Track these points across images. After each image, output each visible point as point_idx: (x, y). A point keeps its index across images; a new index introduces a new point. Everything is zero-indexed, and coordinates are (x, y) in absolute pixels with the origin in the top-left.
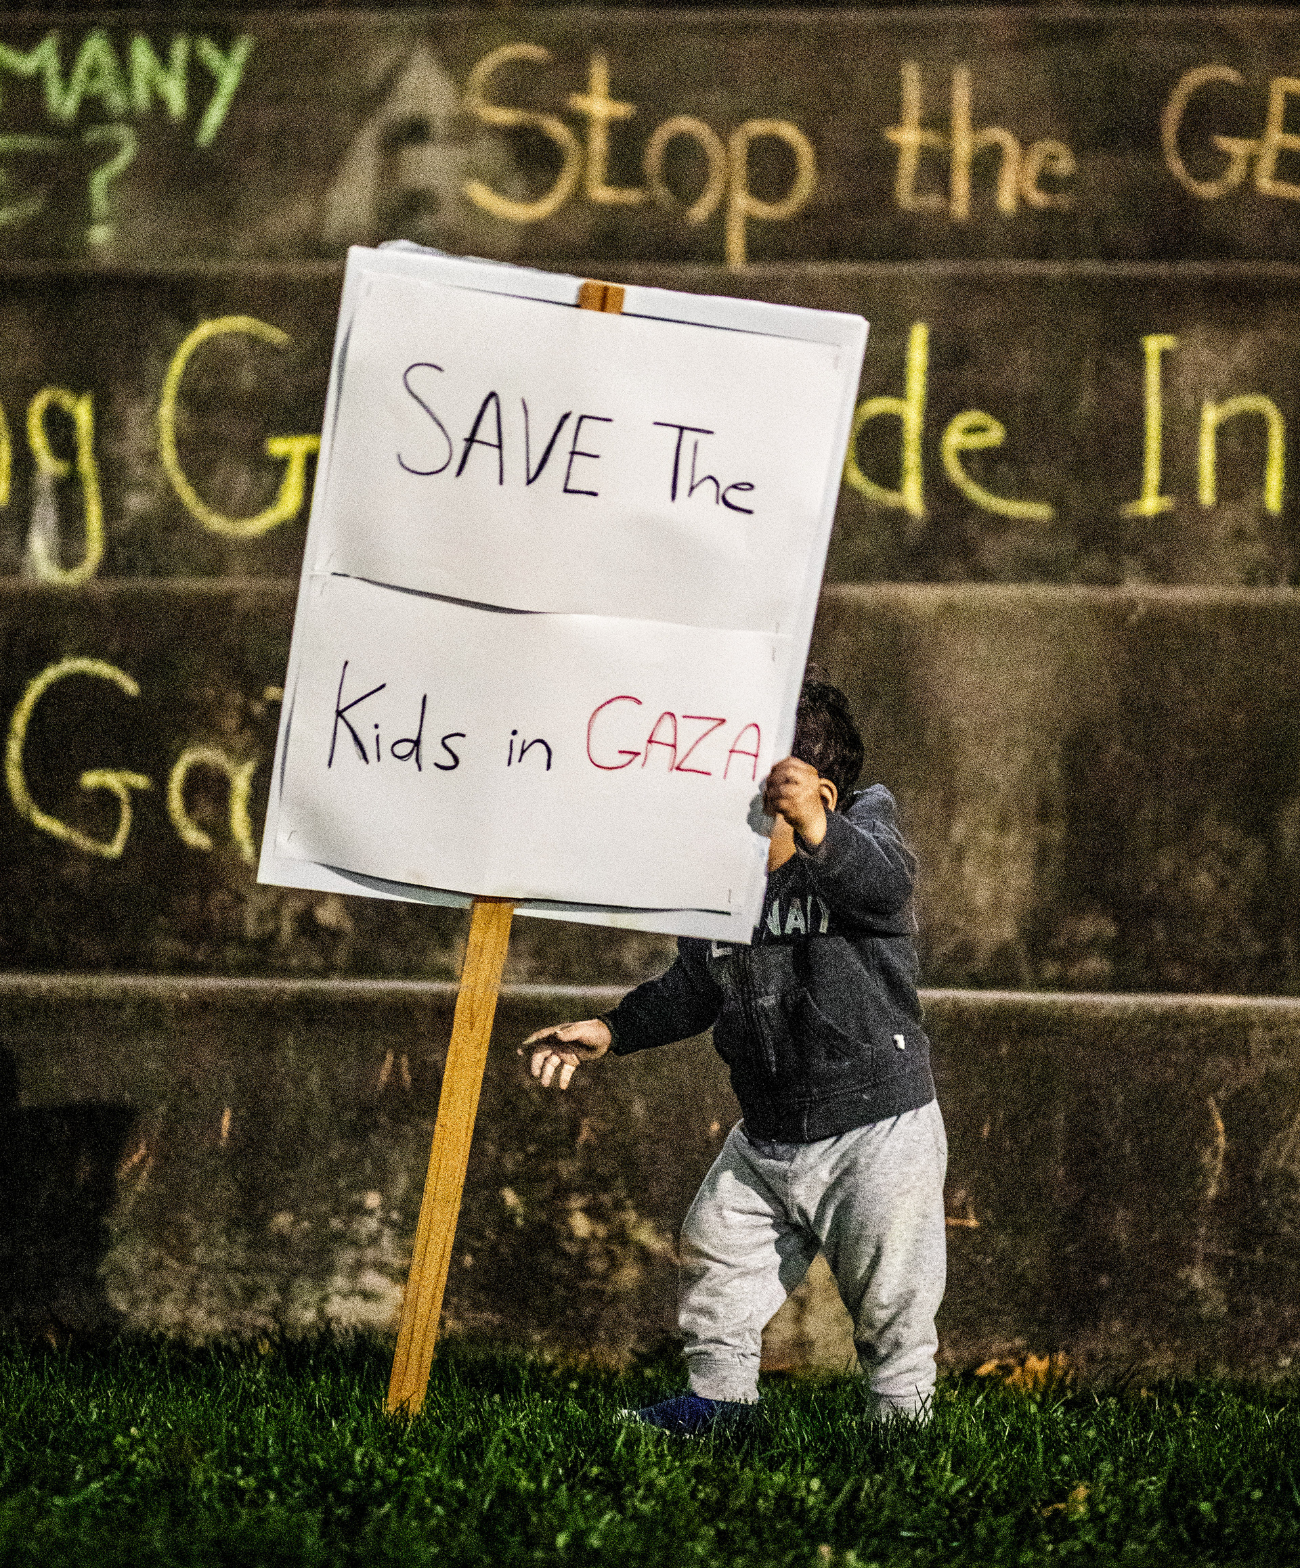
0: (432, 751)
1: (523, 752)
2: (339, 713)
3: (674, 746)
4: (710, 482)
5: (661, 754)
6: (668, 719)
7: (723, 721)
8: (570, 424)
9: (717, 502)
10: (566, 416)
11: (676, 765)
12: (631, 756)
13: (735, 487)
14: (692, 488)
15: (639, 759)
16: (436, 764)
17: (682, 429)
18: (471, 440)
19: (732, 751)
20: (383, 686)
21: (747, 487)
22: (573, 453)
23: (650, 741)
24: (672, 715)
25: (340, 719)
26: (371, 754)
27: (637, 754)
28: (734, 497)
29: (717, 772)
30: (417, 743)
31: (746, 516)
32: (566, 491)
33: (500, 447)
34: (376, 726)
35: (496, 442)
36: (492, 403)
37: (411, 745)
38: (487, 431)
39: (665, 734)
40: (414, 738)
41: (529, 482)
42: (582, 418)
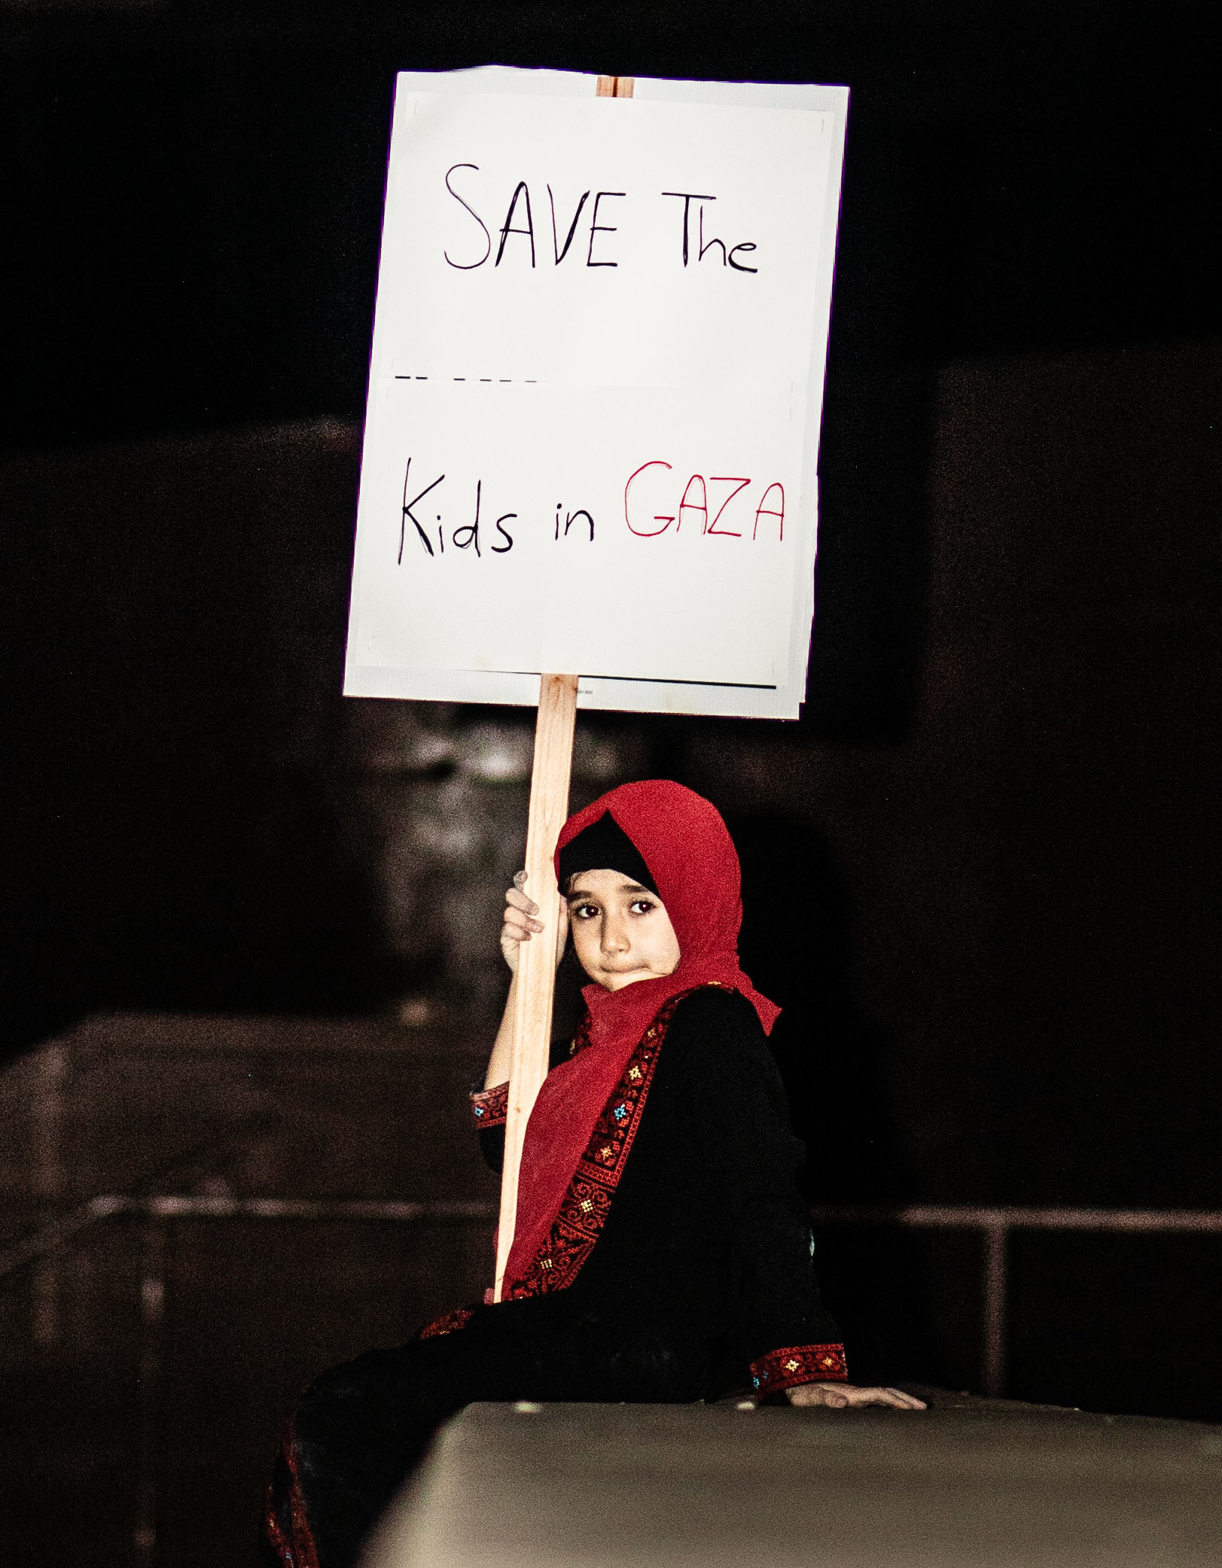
0: (489, 536)
1: (568, 525)
2: (406, 510)
3: (705, 509)
4: (716, 243)
5: (693, 519)
6: (696, 481)
7: (748, 481)
8: (590, 202)
9: (725, 264)
10: (586, 196)
11: (708, 528)
12: (668, 521)
13: (739, 247)
14: (701, 253)
15: (674, 523)
16: (493, 548)
17: (688, 197)
18: (506, 230)
19: (758, 512)
20: (443, 477)
21: (751, 247)
22: (593, 229)
23: (682, 505)
24: (700, 477)
25: (406, 514)
26: (436, 547)
27: (672, 519)
28: (739, 257)
29: (747, 534)
30: (475, 529)
31: (752, 274)
32: (589, 264)
33: (531, 233)
34: (439, 518)
35: (529, 230)
36: (522, 191)
37: (471, 531)
38: (519, 221)
39: (695, 497)
40: (473, 526)
41: (557, 262)
42: (599, 195)
